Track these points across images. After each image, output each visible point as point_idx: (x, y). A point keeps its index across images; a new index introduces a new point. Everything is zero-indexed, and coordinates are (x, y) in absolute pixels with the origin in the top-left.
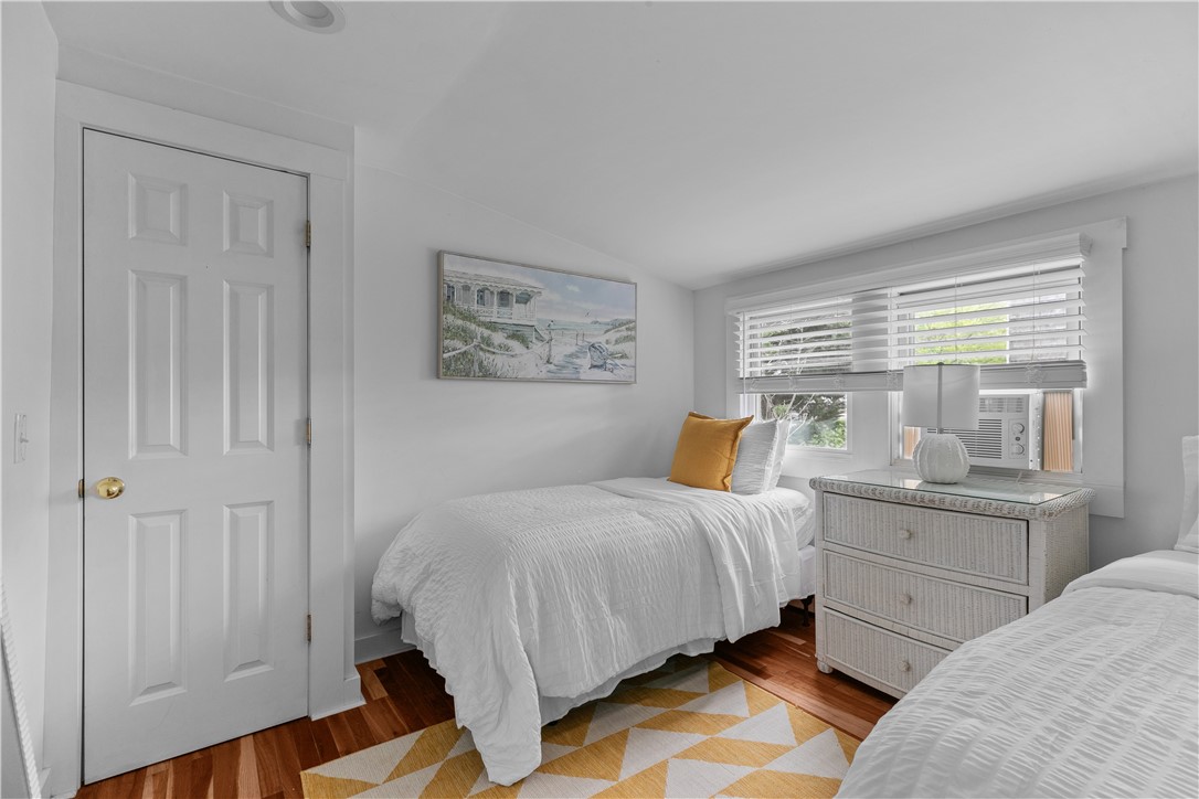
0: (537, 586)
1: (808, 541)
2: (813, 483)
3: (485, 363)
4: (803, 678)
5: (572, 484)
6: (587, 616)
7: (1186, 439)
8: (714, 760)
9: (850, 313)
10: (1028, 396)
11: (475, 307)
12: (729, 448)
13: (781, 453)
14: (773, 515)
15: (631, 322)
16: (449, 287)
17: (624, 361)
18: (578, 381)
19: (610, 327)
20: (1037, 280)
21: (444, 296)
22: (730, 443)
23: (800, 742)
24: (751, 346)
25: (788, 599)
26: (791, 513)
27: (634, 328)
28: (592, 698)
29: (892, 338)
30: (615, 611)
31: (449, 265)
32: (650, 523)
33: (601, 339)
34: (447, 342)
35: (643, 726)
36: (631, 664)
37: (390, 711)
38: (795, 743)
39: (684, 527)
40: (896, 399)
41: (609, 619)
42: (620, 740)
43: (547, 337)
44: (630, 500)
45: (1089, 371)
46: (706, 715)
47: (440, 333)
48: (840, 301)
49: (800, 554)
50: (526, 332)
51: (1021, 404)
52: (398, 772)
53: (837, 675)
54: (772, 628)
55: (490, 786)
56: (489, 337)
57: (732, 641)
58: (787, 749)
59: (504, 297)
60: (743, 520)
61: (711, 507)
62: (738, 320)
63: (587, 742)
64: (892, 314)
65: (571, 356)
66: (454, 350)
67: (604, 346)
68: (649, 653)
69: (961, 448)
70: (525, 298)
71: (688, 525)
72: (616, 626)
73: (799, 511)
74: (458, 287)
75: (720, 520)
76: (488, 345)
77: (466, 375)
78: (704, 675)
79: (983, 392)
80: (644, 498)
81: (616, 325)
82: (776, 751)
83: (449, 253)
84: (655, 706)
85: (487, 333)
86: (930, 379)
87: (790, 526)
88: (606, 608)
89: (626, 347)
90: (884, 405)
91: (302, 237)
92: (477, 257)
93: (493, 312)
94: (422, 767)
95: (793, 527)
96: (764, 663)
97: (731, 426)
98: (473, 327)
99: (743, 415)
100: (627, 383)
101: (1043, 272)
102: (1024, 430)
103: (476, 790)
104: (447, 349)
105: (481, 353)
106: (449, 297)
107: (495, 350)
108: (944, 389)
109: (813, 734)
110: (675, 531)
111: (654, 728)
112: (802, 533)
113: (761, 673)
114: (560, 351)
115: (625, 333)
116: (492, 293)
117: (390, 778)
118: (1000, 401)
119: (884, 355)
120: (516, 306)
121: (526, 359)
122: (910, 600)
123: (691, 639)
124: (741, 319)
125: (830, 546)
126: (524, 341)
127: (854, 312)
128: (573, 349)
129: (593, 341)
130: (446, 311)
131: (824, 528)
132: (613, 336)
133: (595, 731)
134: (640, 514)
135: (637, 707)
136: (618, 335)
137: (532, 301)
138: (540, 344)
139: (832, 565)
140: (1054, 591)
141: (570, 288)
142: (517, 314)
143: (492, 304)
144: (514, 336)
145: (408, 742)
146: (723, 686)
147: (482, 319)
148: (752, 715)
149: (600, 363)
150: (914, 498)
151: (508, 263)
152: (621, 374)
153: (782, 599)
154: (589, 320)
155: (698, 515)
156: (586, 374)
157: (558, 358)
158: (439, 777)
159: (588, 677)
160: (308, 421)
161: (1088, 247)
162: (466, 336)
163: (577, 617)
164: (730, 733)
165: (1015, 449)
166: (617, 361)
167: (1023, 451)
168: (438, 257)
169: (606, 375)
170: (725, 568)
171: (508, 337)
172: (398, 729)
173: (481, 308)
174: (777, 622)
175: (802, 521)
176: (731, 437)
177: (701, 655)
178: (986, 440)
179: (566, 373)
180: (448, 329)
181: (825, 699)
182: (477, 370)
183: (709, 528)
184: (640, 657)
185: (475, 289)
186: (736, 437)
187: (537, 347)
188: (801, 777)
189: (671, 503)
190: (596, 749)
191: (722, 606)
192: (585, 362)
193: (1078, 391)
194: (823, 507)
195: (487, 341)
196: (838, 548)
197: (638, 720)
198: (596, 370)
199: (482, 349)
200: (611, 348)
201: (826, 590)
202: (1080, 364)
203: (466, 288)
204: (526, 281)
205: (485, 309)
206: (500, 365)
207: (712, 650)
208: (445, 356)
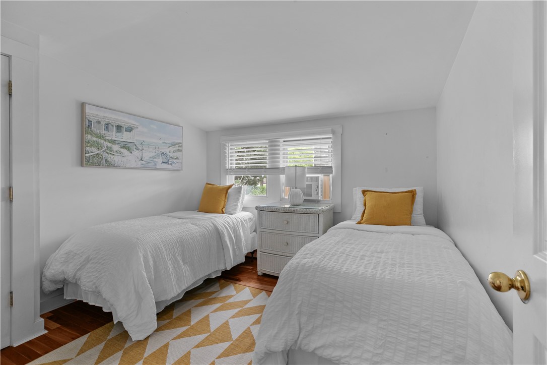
0: (152, 256)
1: (253, 231)
2: (257, 208)
3: (109, 159)
4: (253, 279)
5: (155, 215)
6: (174, 266)
7: (354, 189)
8: (226, 310)
9: (267, 146)
10: (319, 177)
11: (104, 132)
12: (224, 197)
13: (243, 198)
14: (242, 221)
15: (180, 143)
16: (89, 121)
17: (177, 160)
18: (156, 169)
19: (171, 145)
20: (322, 141)
21: (85, 126)
22: (225, 195)
23: (254, 297)
24: (231, 156)
25: (247, 252)
26: (248, 220)
27: (182, 146)
28: (174, 301)
29: (281, 156)
30: (184, 262)
31: (89, 110)
32: (197, 227)
33: (166, 150)
34: (87, 149)
35: (196, 306)
36: (191, 283)
37: (65, 331)
38: (253, 298)
39: (210, 228)
40: (283, 178)
41: (183, 266)
42: (188, 313)
43: (141, 148)
44: (184, 220)
45: (333, 169)
46: (220, 297)
47: (83, 144)
48: (265, 141)
49: (251, 235)
50: (131, 145)
51: (317, 178)
52: (82, 351)
53: (265, 275)
54: (242, 263)
55: (133, 343)
56: (111, 147)
57: (229, 269)
58: (251, 300)
59: (119, 128)
60: (231, 224)
61: (220, 220)
62: (226, 146)
63: (174, 317)
64: (281, 148)
65: (153, 157)
66: (91, 152)
67: (168, 153)
68: (198, 278)
69: (301, 193)
70: (130, 130)
71: (211, 227)
72: (185, 269)
73: (250, 219)
74: (94, 121)
75: (223, 224)
76: (110, 151)
77: (99, 165)
78: (218, 285)
79: (307, 175)
80: (190, 218)
81: (173, 144)
82: (247, 302)
83: (89, 104)
84: (200, 299)
85: (110, 145)
86: (293, 171)
87: (247, 225)
88: (181, 262)
89: (178, 154)
90: (278, 180)
91: (7, 89)
92: (105, 108)
93: (113, 135)
94: (95, 346)
95: (248, 225)
96: (239, 277)
97: (225, 188)
98: (102, 141)
99: (228, 184)
100: (178, 170)
101: (323, 138)
102: (318, 187)
103: (127, 346)
104: (87, 152)
105: (107, 155)
106: (89, 126)
107: (114, 154)
108: (297, 174)
109: (258, 294)
110: (207, 230)
111: (202, 306)
112: (251, 227)
113: (239, 280)
114: (147, 155)
115: (178, 148)
116: (113, 126)
117: (78, 354)
118: (312, 178)
119: (279, 162)
120: (125, 133)
121: (131, 158)
122: (287, 244)
123: (213, 271)
124: (227, 145)
125: (262, 230)
126: (129, 149)
127: (269, 146)
128: (154, 154)
129: (163, 151)
130: (87, 133)
131: (260, 223)
132: (172, 149)
133: (176, 313)
134: (192, 224)
135: (193, 301)
136: (174, 149)
137: (133, 131)
138: (137, 151)
139: (263, 237)
140: (325, 232)
141: (152, 126)
142: (126, 137)
143: (112, 131)
144: (124, 147)
145: (83, 339)
146: (225, 287)
147: (107, 138)
148: (237, 293)
149: (166, 161)
150: (289, 210)
151: (121, 112)
152: (176, 166)
153: (245, 252)
154: (161, 142)
155: (215, 223)
156: (160, 166)
157: (146, 158)
158: (106, 346)
159: (175, 290)
160: (10, 188)
161: (333, 132)
162: (98, 146)
163: (170, 267)
164: (231, 300)
165: (315, 193)
166: (174, 161)
167: (318, 194)
168: (82, 105)
169: (169, 167)
170: (226, 242)
171: (121, 147)
172: (73, 337)
173: (106, 132)
174: (243, 260)
175: (251, 223)
176: (225, 192)
177: (217, 277)
178: (308, 191)
179: (151, 165)
180: (88, 142)
181: (261, 283)
182: (105, 163)
183: (220, 228)
184: (194, 280)
185: (103, 123)
186: (227, 192)
187: (136, 153)
188: (256, 307)
189: (203, 219)
190: (179, 318)
191: (225, 256)
192: (159, 160)
193: (331, 175)
194: (260, 216)
195: (110, 149)
196: (266, 230)
197: (194, 305)
198: (164, 164)
199: (107, 153)
200: (171, 154)
201: (261, 246)
202: (331, 167)
203: (99, 122)
204: (131, 121)
205: (109, 133)
206: (116, 161)
207: (220, 275)
208: (87, 155)
